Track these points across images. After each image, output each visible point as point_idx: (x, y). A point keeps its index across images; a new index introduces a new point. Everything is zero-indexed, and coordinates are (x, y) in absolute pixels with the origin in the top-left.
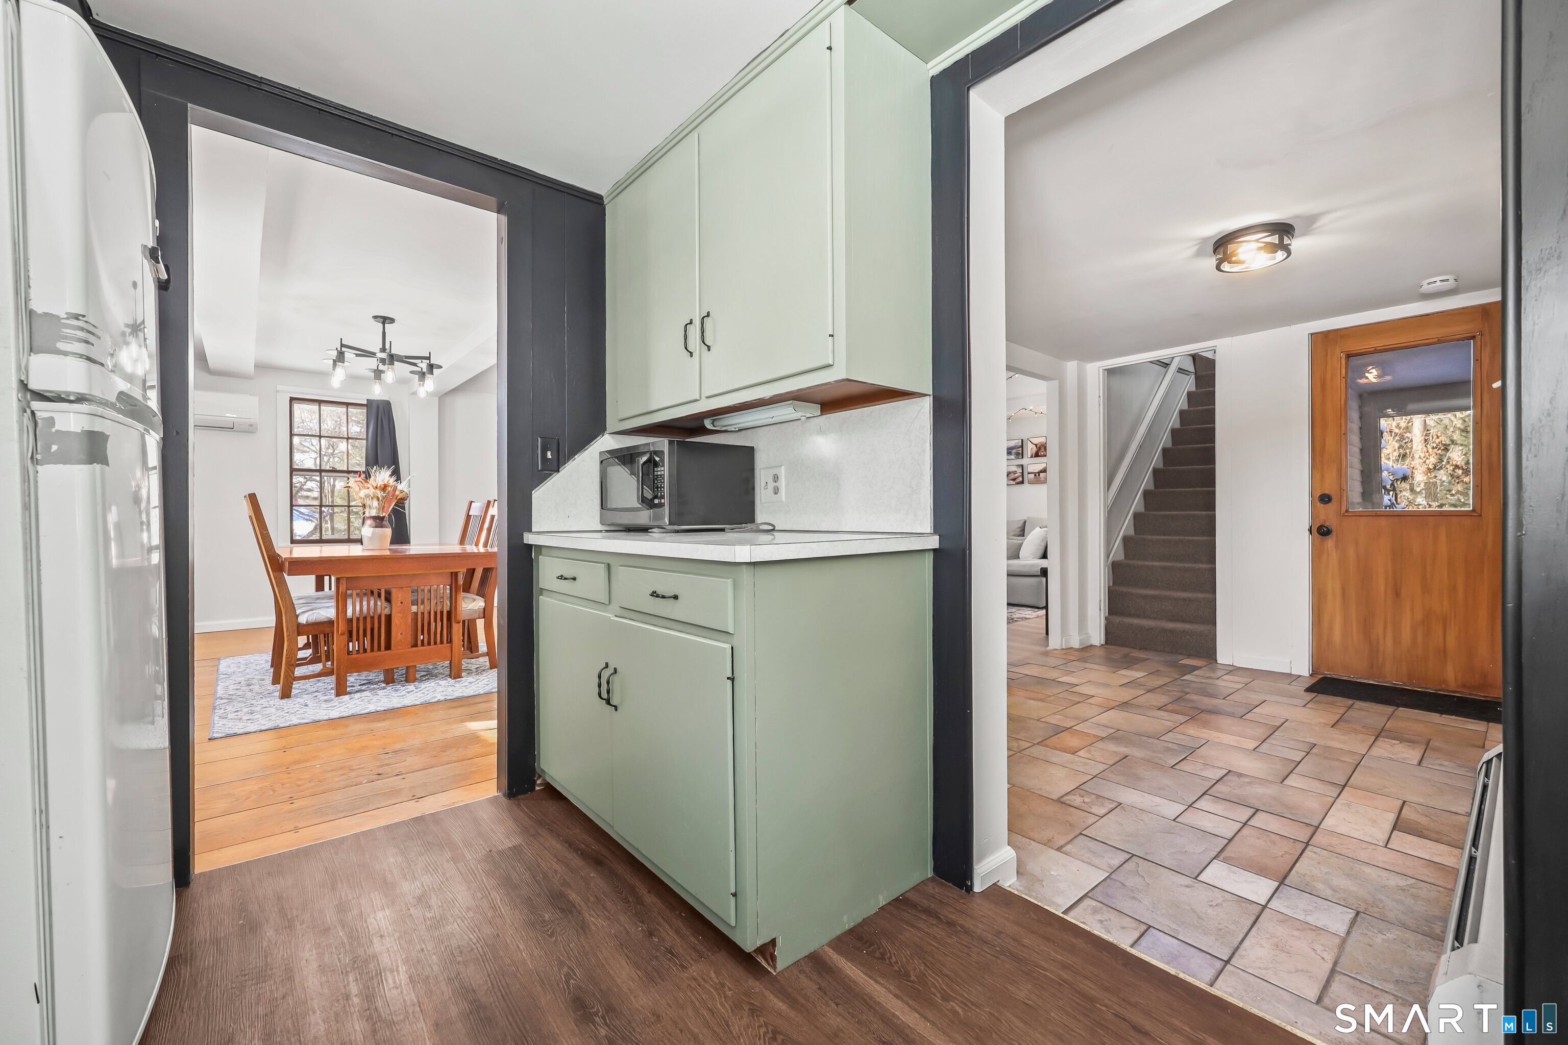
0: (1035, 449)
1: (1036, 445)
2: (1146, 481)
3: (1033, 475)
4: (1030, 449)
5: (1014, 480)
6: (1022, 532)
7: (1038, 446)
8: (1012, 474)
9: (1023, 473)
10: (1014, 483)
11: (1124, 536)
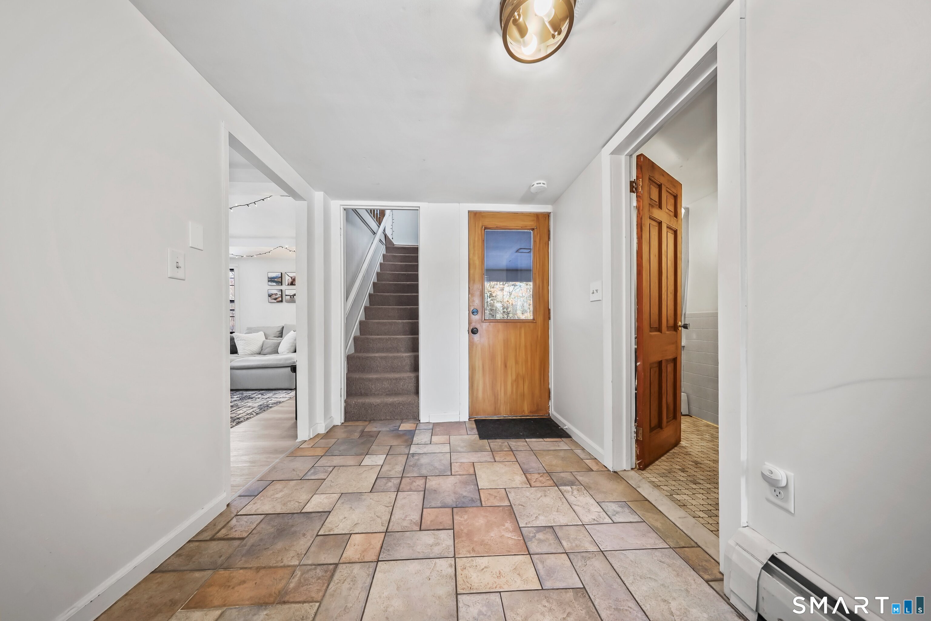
0: (290, 280)
1: (291, 278)
2: (365, 302)
3: (289, 297)
4: (287, 280)
5: (275, 299)
6: (281, 334)
7: (293, 278)
8: (274, 295)
9: (282, 295)
10: (275, 301)
11: (354, 337)
